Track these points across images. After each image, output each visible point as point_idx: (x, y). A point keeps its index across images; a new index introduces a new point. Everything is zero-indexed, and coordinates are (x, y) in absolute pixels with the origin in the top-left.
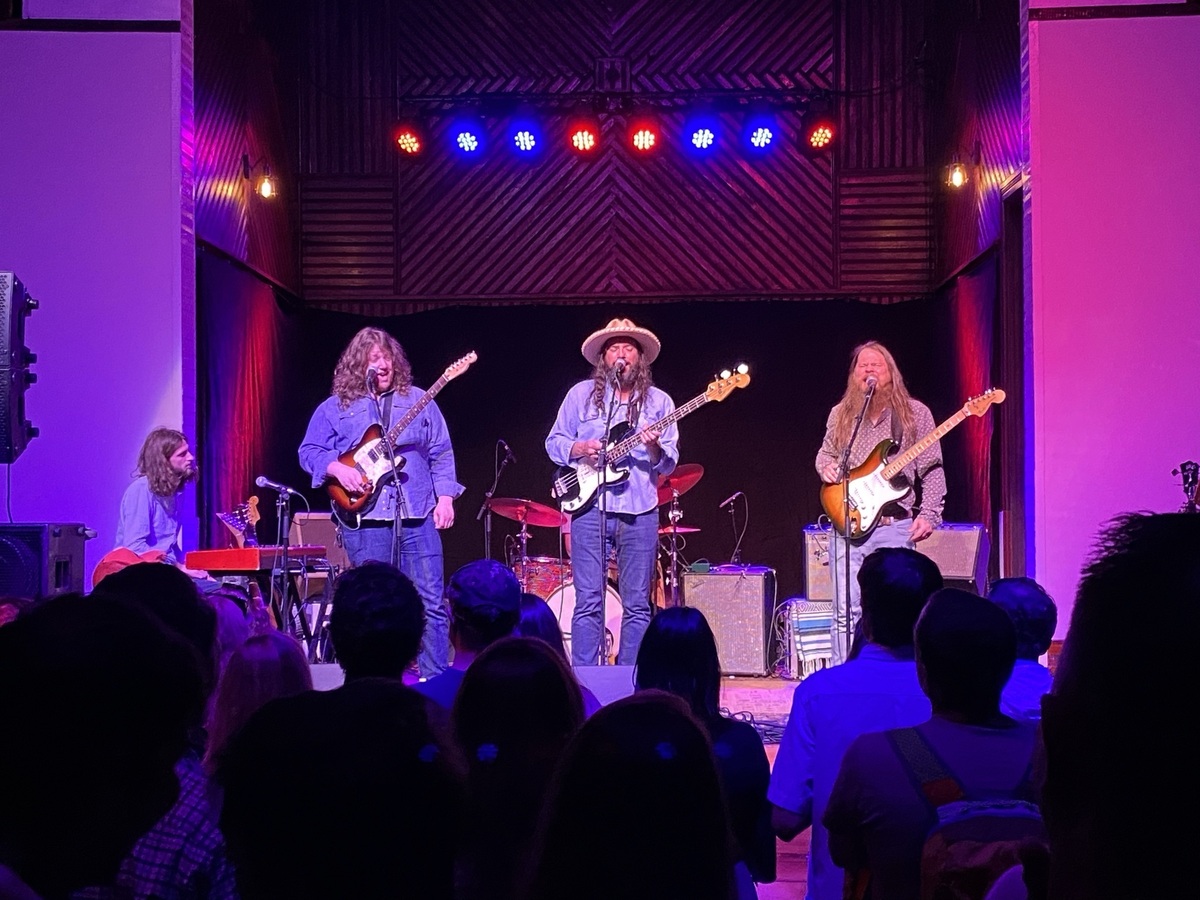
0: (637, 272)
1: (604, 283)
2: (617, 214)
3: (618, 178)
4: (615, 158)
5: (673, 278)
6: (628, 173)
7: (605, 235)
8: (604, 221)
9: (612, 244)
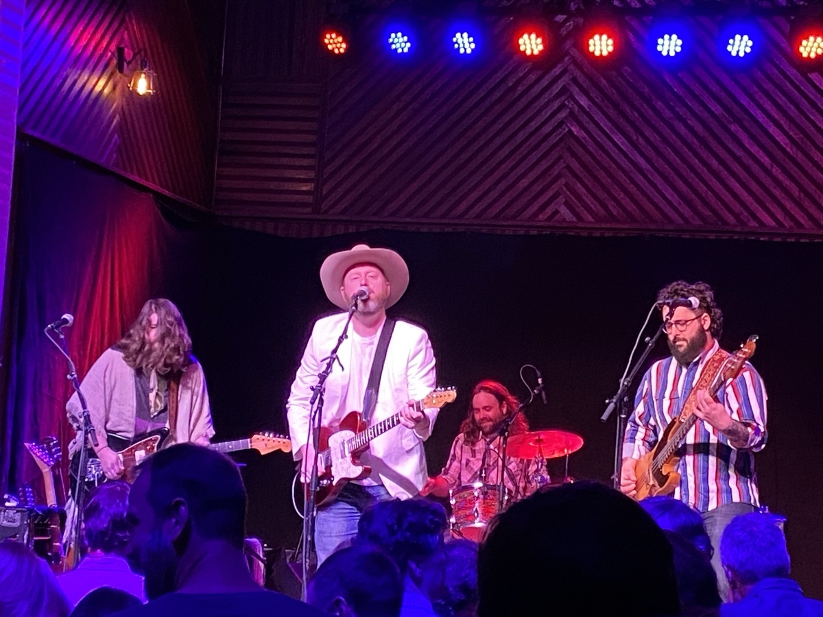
0: (589, 200)
1: (549, 211)
2: (570, 131)
3: (575, 90)
4: (572, 67)
5: (631, 207)
6: (586, 84)
7: (554, 155)
8: (554, 139)
9: (562, 165)
